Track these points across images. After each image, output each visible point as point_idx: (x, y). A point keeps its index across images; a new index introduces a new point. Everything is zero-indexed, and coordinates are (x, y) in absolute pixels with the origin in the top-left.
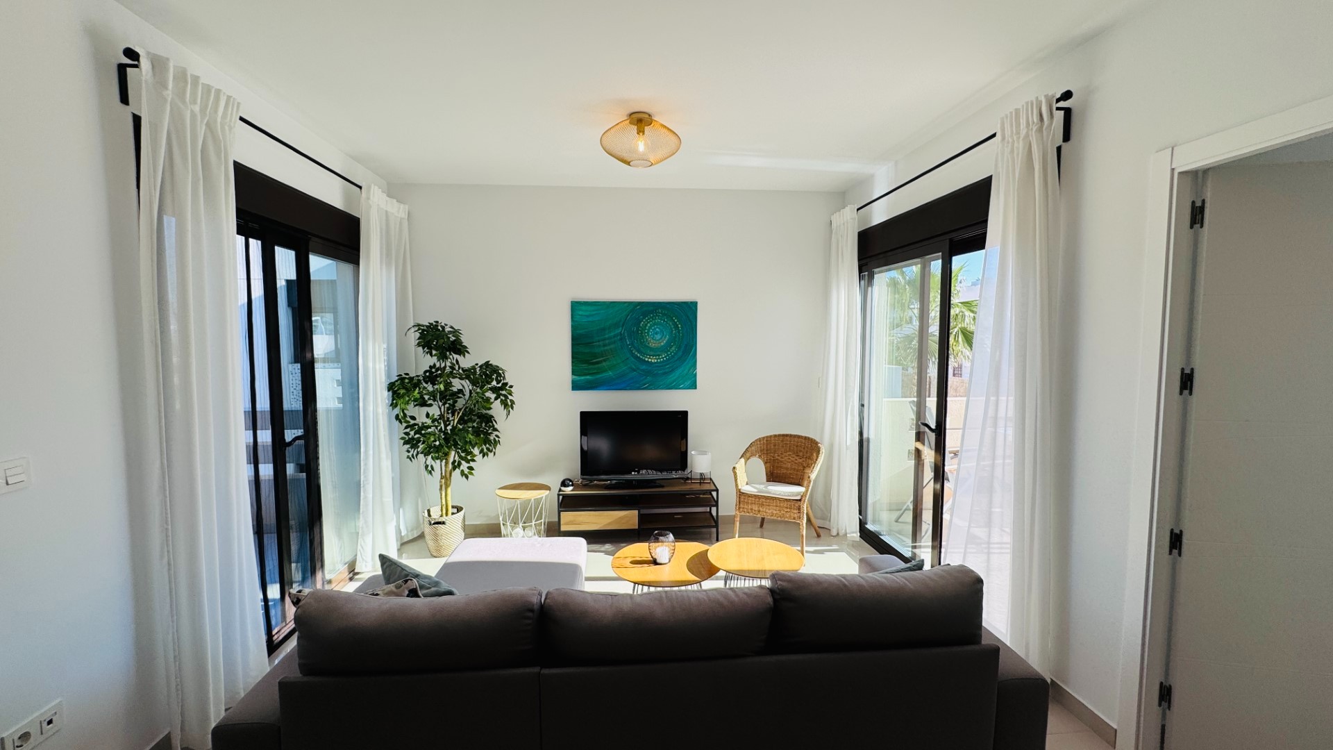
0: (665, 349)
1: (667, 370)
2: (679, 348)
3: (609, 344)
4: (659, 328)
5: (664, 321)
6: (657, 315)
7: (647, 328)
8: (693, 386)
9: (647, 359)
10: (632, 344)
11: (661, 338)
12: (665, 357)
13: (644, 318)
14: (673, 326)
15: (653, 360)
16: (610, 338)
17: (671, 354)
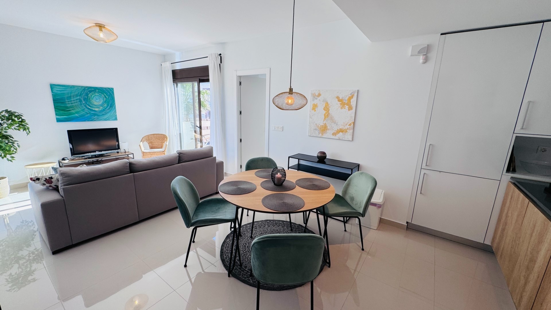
0: (102, 105)
1: (104, 113)
2: (108, 105)
3: (74, 103)
4: (98, 97)
5: (100, 95)
6: (96, 92)
7: (92, 97)
8: (116, 119)
9: (94, 109)
10: (86, 103)
11: (100, 101)
12: (102, 108)
13: (90, 93)
14: (104, 97)
15: (97, 109)
16: (74, 100)
17: (104, 107)
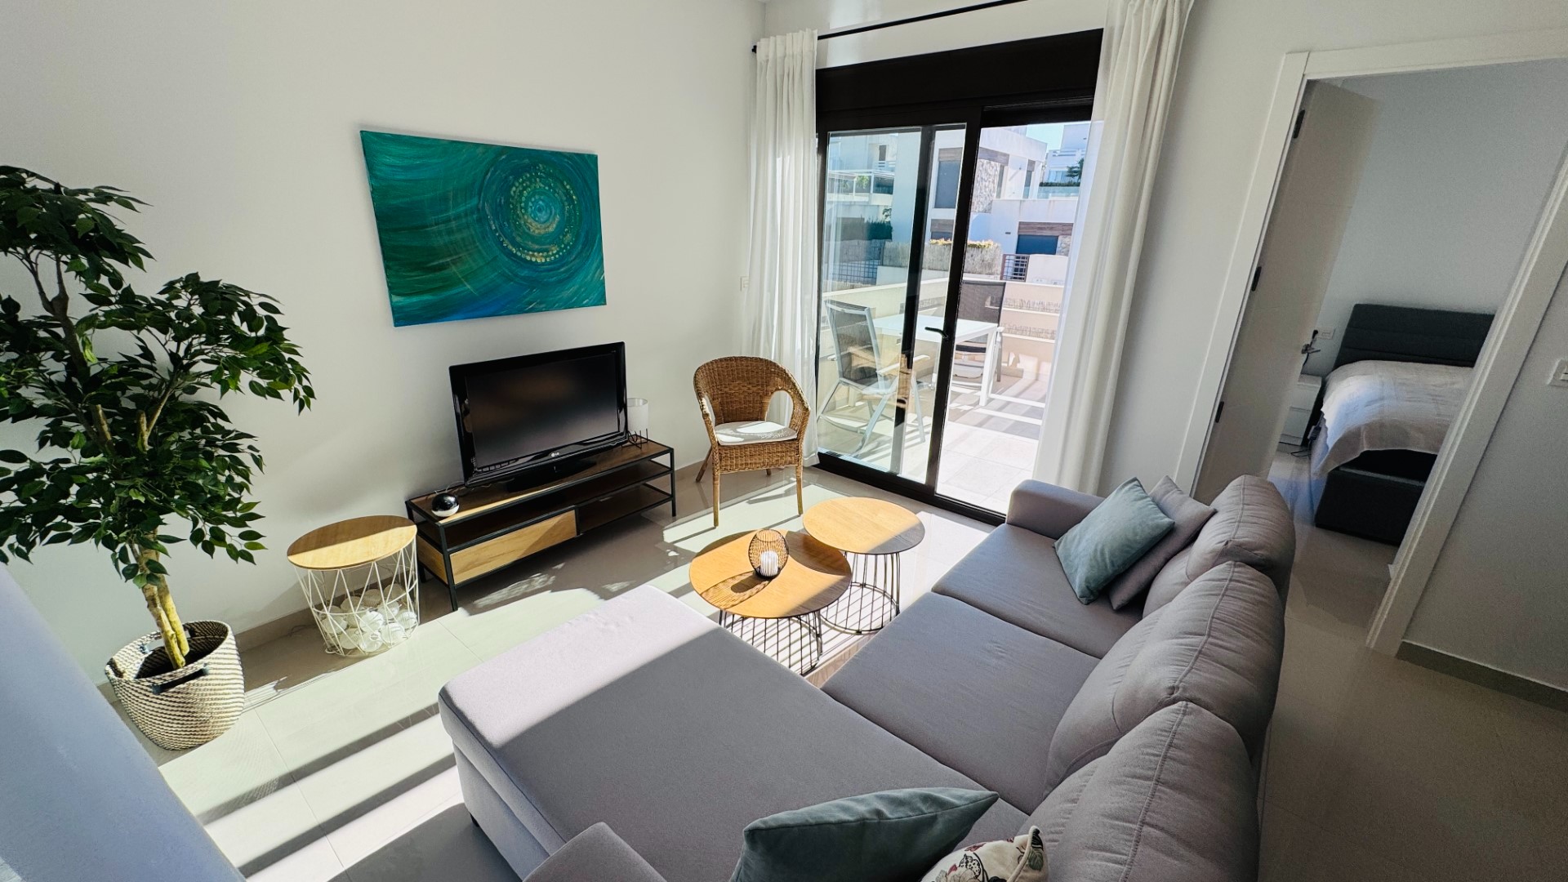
0: (556, 238)
1: (561, 276)
2: (577, 236)
3: (459, 230)
4: (543, 201)
5: (550, 187)
6: (536, 175)
7: (523, 199)
8: (601, 300)
9: (528, 258)
10: (501, 226)
11: (549, 218)
12: (558, 253)
13: (516, 179)
14: (564, 198)
15: (539, 259)
16: (458, 217)
17: (565, 248)
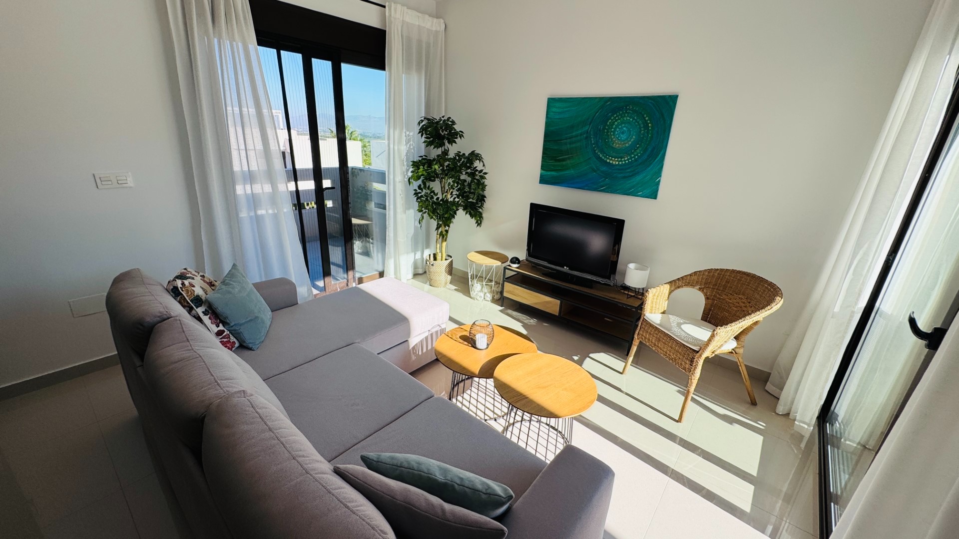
0: (629, 151)
1: (627, 174)
2: (645, 151)
3: (576, 142)
4: (626, 127)
5: (634, 119)
6: (626, 112)
7: (614, 126)
8: (654, 195)
9: (608, 161)
10: (597, 142)
11: (627, 139)
12: (628, 160)
16: (576, 136)
